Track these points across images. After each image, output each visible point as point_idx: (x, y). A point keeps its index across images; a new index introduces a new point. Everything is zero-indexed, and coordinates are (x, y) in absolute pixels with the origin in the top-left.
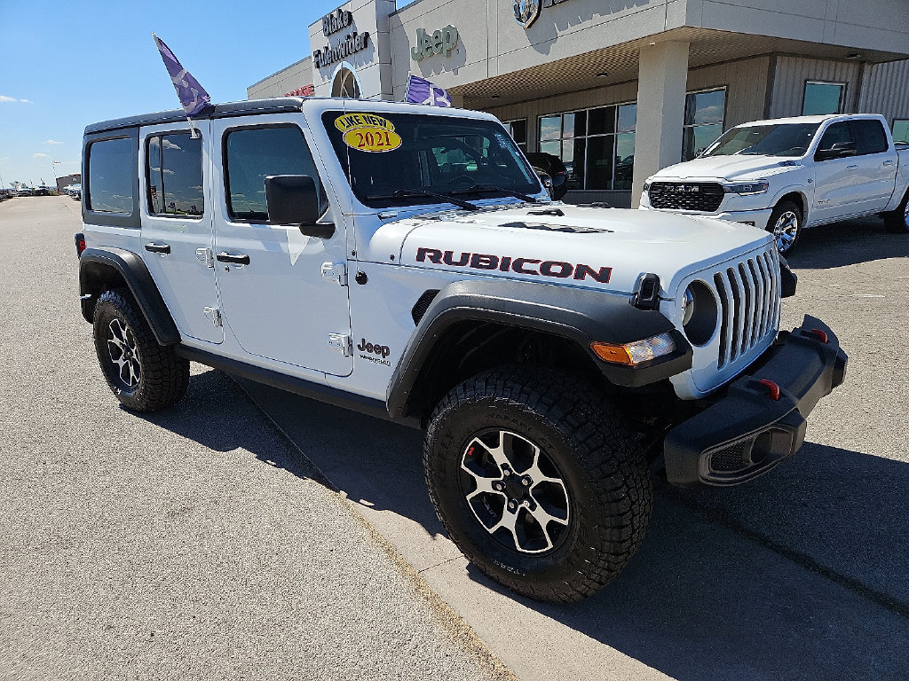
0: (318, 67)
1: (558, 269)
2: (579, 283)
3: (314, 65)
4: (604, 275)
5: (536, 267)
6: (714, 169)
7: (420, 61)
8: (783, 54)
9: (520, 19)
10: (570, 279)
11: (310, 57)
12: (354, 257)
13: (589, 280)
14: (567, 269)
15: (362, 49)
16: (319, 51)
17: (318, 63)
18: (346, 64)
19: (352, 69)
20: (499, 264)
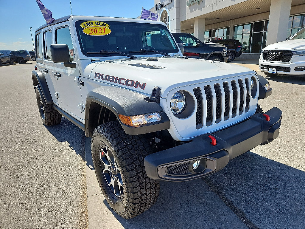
0: (156, 10)
2: (135, 89)
3: (155, 9)
4: (143, 86)
5: (124, 82)
6: (290, 45)
7: (190, 6)
11: (154, 7)
12: (81, 76)
14: (133, 83)
15: (170, 3)
16: (157, 5)
17: (156, 9)
18: (164, 9)
19: (167, 11)
20: (115, 80)
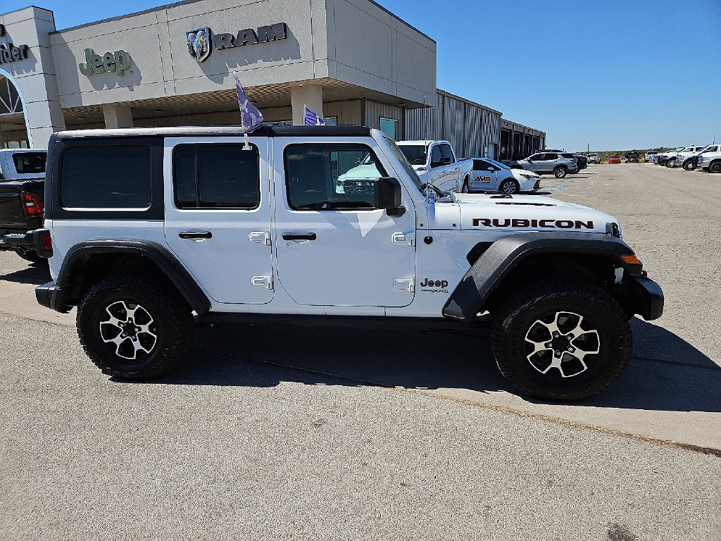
1: (566, 224)
2: (578, 230)
4: (590, 225)
5: (553, 224)
7: (90, 75)
8: (369, 100)
9: (194, 54)
10: (573, 229)
12: (422, 228)
13: (583, 229)
14: (570, 224)
19: (9, 76)
20: (530, 223)
